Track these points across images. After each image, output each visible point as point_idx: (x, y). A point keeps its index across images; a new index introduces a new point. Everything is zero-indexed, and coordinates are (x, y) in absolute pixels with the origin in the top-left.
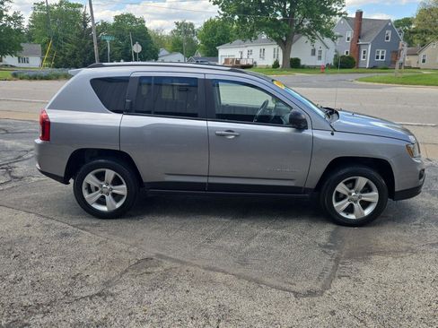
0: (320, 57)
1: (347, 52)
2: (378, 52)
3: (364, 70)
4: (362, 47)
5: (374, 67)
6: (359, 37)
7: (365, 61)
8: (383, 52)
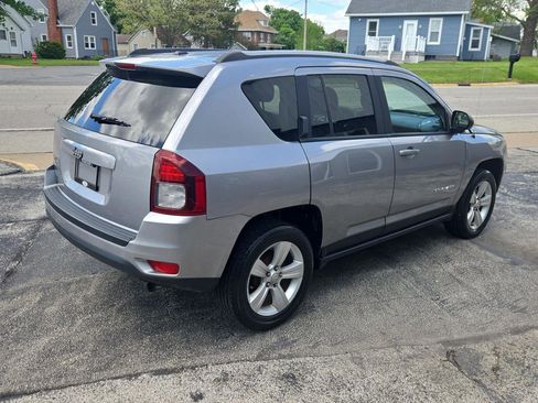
0: (14, 42)
1: (44, 37)
2: (86, 38)
3: (74, 62)
4: (64, 30)
5: (86, 58)
6: (58, 18)
7: (73, 49)
8: (92, 39)
